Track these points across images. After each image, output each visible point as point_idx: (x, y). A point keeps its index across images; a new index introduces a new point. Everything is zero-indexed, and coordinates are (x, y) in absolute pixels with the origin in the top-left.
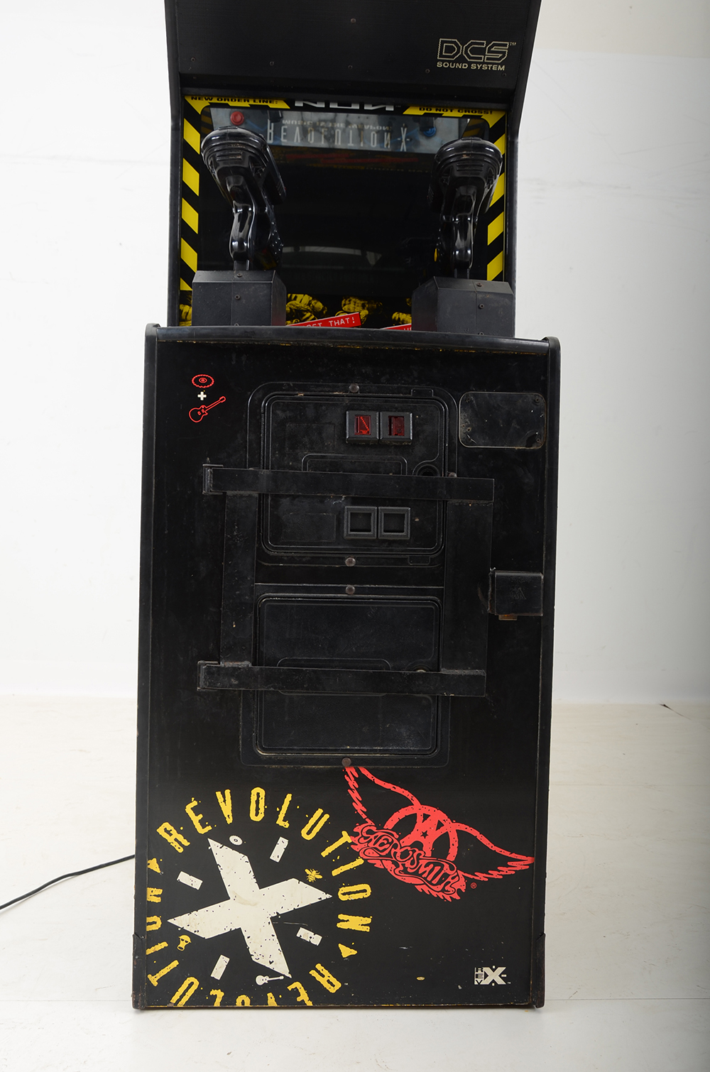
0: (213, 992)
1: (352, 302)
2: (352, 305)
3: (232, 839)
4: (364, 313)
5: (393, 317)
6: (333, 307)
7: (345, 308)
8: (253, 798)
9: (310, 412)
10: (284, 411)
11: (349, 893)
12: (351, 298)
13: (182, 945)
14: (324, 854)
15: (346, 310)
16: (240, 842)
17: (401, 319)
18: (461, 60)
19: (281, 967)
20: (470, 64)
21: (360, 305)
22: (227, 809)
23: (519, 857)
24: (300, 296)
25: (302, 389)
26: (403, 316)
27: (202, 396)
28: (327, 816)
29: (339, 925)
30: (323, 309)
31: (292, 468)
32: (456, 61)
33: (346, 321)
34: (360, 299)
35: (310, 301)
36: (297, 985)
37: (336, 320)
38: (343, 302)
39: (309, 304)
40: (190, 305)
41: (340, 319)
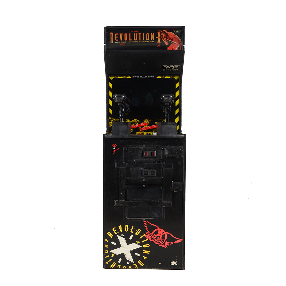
0: (119, 265)
2: (146, 121)
3: (122, 235)
4: (149, 122)
5: (155, 123)
6: (142, 121)
7: (144, 121)
8: (126, 227)
9: (136, 151)
10: (130, 151)
11: (145, 246)
12: (146, 119)
13: (112, 256)
14: (140, 238)
16: (123, 236)
18: (168, 69)
19: (132, 261)
20: (170, 70)
22: (121, 229)
23: (179, 239)
24: (134, 119)
25: (134, 147)
26: (157, 123)
27: (114, 148)
28: (140, 231)
29: (143, 252)
30: (140, 122)
31: (132, 162)
32: (167, 69)
33: (145, 124)
34: (148, 119)
36: (135, 264)
39: (137, 121)
40: (111, 122)
41: (143, 124)
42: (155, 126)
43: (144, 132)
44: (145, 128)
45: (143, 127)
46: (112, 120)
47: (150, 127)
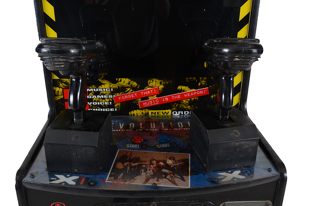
1: (154, 81)
2: (154, 83)
4: (161, 87)
5: (178, 89)
6: (143, 85)
7: (150, 85)
12: (153, 79)
15: (151, 86)
17: (183, 89)
21: (159, 83)
24: (123, 79)
26: (184, 88)
30: (137, 86)
33: (150, 92)
34: (159, 79)
35: (129, 82)
37: (145, 91)
38: (149, 82)
39: (129, 84)
40: (59, 87)
41: (147, 91)
42: (178, 96)
43: (150, 112)
44: (152, 100)
45: (145, 98)
46: (62, 82)
47: (166, 99)
